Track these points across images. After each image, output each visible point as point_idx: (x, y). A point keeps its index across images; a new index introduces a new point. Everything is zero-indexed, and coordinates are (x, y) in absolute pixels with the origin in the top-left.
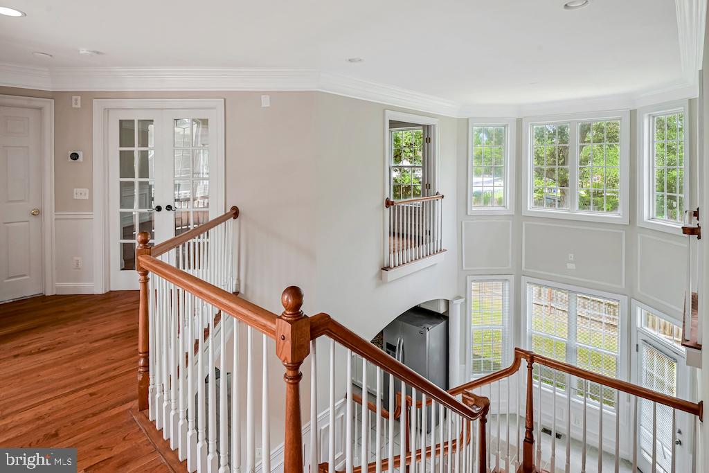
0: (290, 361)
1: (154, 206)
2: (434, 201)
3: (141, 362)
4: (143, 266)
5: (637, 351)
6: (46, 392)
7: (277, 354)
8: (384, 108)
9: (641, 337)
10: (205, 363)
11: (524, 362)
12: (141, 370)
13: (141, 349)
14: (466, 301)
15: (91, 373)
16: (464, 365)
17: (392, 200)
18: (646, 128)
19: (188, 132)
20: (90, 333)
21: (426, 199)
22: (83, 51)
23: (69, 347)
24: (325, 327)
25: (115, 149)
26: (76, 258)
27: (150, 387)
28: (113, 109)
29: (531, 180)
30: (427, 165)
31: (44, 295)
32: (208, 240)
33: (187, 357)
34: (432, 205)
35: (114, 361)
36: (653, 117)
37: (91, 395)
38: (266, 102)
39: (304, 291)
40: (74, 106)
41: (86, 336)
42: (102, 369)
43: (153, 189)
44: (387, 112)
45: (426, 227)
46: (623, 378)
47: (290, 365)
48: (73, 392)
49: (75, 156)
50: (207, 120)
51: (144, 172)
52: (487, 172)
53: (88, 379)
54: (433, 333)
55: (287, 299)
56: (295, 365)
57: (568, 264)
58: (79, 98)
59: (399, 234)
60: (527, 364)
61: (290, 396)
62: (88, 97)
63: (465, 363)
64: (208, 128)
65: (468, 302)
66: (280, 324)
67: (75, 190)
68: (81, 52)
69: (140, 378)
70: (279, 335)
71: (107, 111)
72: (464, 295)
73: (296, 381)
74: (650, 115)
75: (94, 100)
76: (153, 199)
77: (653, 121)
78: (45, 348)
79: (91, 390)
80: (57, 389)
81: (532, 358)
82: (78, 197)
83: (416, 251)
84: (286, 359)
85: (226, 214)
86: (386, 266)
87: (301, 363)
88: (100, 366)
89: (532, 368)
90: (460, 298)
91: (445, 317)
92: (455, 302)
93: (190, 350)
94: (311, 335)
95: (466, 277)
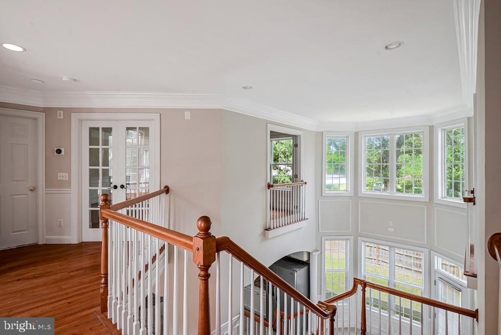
0: (202, 264)
1: (112, 185)
2: (300, 186)
3: (103, 281)
4: (104, 216)
5: (435, 284)
6: (39, 301)
7: (194, 261)
8: (267, 123)
9: (438, 275)
10: (145, 287)
11: (360, 287)
12: (103, 286)
13: (102, 272)
14: (321, 253)
15: (69, 290)
16: (320, 296)
17: (272, 184)
18: (440, 137)
19: (135, 141)
20: (68, 266)
21: (295, 184)
22: (65, 78)
23: (54, 275)
24: (226, 245)
25: (86, 147)
26: (59, 220)
27: (109, 297)
28: (85, 120)
29: (365, 178)
30: (295, 166)
31: (38, 244)
32: (149, 208)
33: (133, 281)
34: (298, 189)
35: (84, 283)
36: (445, 130)
37: (69, 303)
38: (188, 116)
39: (212, 220)
40: (59, 117)
41: (66, 268)
42: (76, 288)
43: (111, 180)
44: (269, 125)
45: (295, 204)
46: (426, 296)
47: (202, 267)
48: (57, 301)
49: (59, 151)
50: (148, 128)
51: (106, 163)
52: (335, 173)
53: (66, 294)
54: (299, 275)
55: (201, 224)
56: (206, 267)
57: (389, 229)
58: (62, 112)
59: (276, 209)
60: (362, 288)
61: (202, 288)
62: (68, 112)
63: (321, 294)
64: (148, 139)
65: (323, 253)
66: (196, 240)
67: (59, 174)
68: (64, 79)
69: (102, 291)
70: (195, 248)
71: (81, 121)
72: (320, 249)
73: (206, 278)
74: (442, 129)
75: (72, 114)
76: (111, 183)
77: (445, 132)
78: (37, 276)
79: (69, 301)
80: (46, 300)
81: (365, 284)
82: (61, 179)
83: (288, 219)
84: (199, 263)
85: (160, 190)
86: (268, 228)
87: (209, 266)
88: (75, 286)
89: (365, 291)
90: (318, 251)
91: (307, 264)
92: (314, 254)
93: (135, 277)
94: (217, 249)
95: (322, 238)
